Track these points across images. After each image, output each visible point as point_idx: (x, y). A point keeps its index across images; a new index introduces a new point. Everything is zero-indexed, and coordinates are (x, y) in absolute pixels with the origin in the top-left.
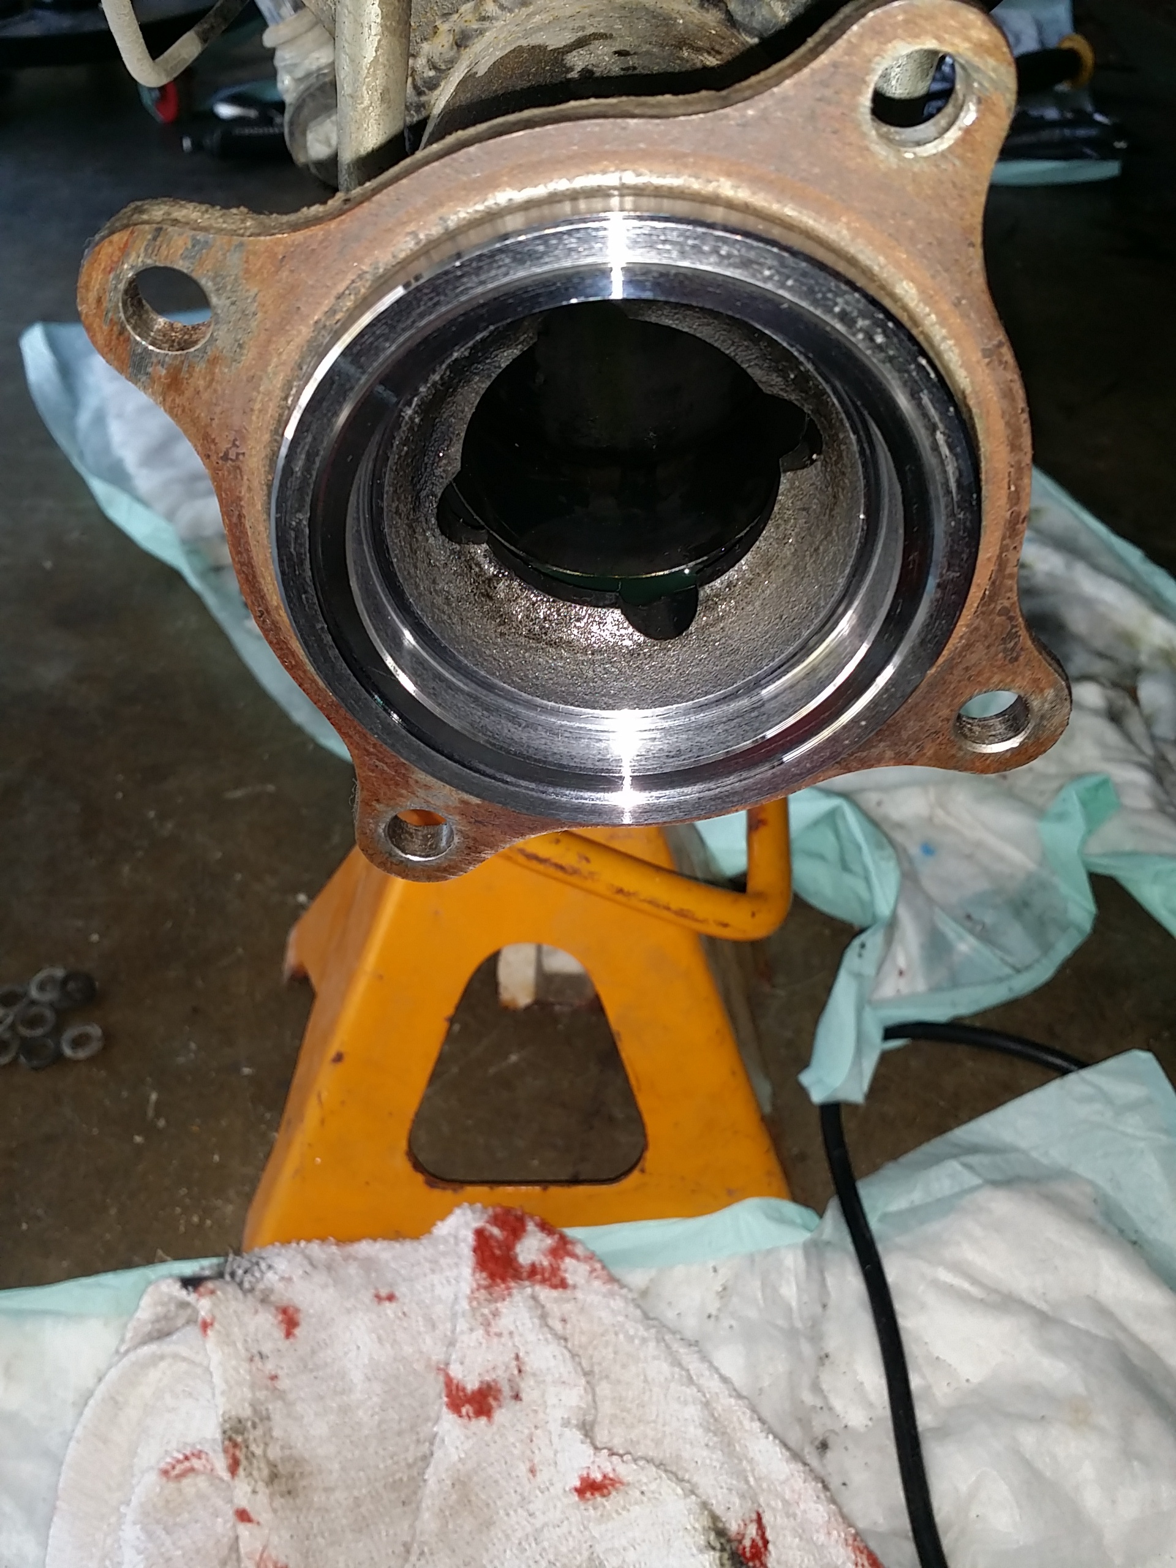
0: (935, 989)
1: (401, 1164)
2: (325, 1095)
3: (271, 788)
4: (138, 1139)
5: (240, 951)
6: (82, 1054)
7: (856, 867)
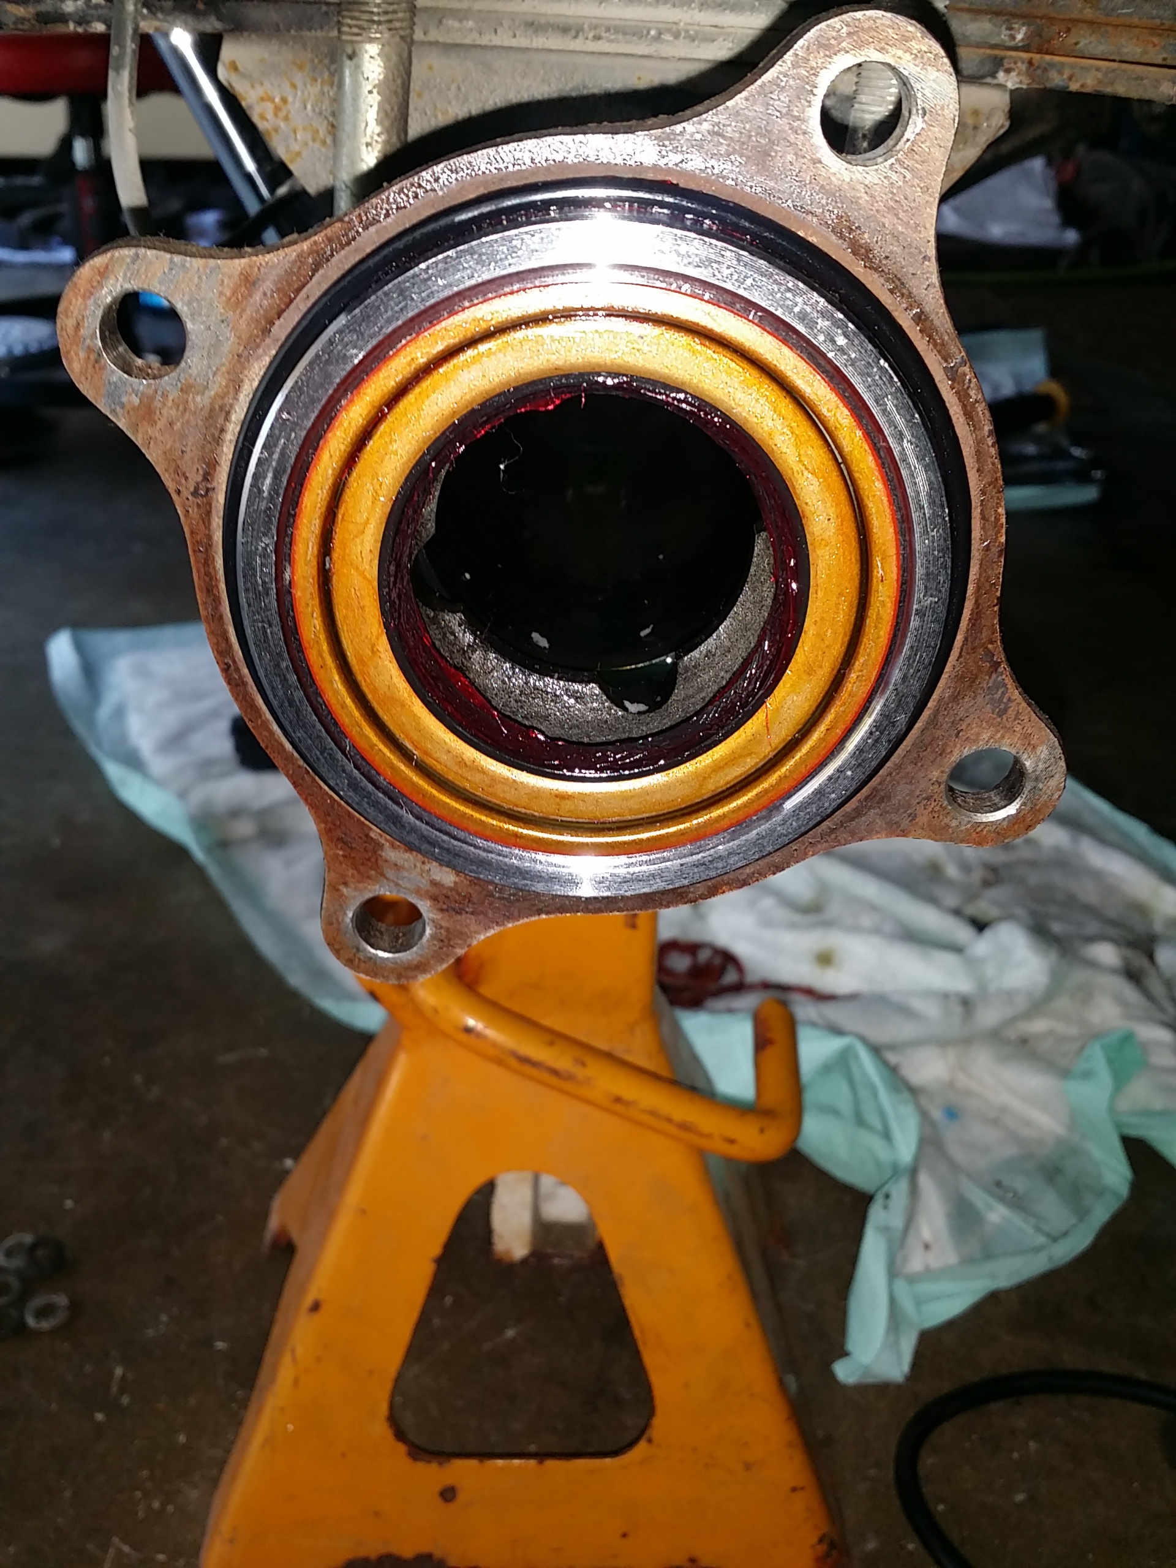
0: (967, 1261)
1: (381, 1429)
2: (300, 1351)
3: (263, 1052)
4: (99, 1417)
5: (220, 1218)
6: (45, 1325)
7: (875, 1121)
